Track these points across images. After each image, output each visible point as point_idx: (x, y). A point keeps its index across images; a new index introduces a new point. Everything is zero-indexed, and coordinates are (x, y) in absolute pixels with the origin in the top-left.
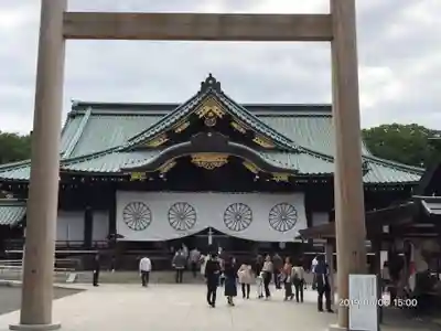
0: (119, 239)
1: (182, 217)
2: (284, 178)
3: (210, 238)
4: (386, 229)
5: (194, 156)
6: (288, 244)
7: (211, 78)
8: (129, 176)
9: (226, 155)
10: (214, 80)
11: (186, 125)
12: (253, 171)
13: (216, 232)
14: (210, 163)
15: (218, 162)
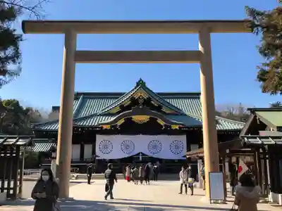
0: (97, 158)
1: (127, 147)
2: (177, 127)
3: (141, 157)
4: (228, 151)
5: (133, 117)
6: (179, 160)
7: (141, 80)
8: (102, 127)
9: (149, 117)
11: (129, 102)
12: (162, 124)
13: (143, 154)
14: (141, 121)
15: (145, 120)
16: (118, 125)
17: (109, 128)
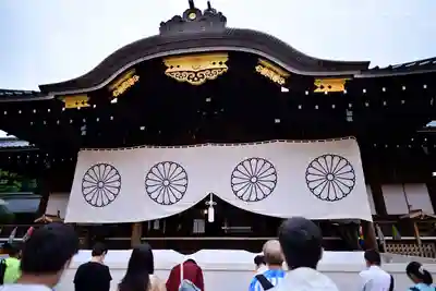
5: (169, 61)
12: (276, 79)
14: (196, 73)
15: (211, 70)
16: (115, 94)
17: (86, 105)
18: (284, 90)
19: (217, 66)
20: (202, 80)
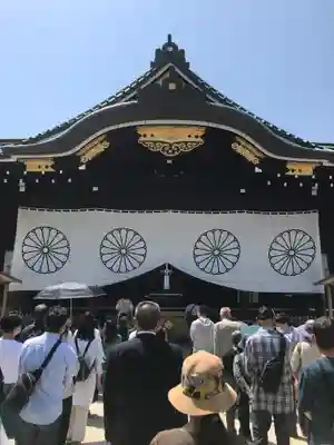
1: (122, 251)
2: (308, 171)
3: (167, 280)
7: (170, 43)
10: (175, 47)
12: (251, 158)
14: (171, 145)
15: (186, 143)
16: (82, 160)
17: (50, 170)
18: (257, 170)
19: (193, 139)
20: (176, 153)
